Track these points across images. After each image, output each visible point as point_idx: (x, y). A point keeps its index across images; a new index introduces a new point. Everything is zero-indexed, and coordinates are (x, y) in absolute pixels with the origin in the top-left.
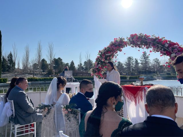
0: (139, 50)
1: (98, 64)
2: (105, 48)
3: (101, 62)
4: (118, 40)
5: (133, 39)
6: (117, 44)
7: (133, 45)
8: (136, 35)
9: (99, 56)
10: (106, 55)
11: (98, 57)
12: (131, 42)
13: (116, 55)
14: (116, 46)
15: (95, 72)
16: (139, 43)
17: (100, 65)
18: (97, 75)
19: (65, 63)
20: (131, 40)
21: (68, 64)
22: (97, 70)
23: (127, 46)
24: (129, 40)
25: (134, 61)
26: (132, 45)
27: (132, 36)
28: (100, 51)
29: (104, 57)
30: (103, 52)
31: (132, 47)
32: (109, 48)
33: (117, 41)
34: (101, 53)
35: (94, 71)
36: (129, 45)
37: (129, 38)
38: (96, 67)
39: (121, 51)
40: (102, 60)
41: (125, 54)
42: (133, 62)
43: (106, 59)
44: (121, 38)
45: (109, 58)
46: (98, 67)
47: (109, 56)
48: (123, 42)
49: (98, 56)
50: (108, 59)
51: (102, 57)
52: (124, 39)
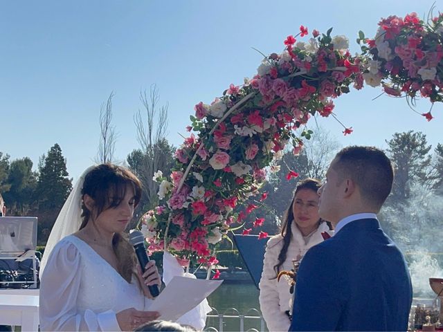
0: (429, 116)
1: (190, 183)
2: (233, 90)
3: (208, 173)
5: (392, 46)
6: (303, 71)
7: (394, 80)
8: (413, 21)
9: (196, 135)
10: (238, 131)
11: (191, 141)
12: (384, 62)
13: (297, 132)
14: (296, 82)
15: (172, 234)
16: (427, 74)
17: (198, 192)
18: (185, 252)
19: (11, 160)
20: (384, 52)
21: (28, 163)
22: (181, 223)
23: (359, 86)
24: (374, 51)
25: (434, 162)
26: (388, 81)
28: (200, 110)
29: (226, 145)
30: (220, 115)
31: (391, 91)
32: (258, 93)
33: (302, 56)
34: (210, 118)
35: (165, 228)
36: (374, 83)
37: (372, 43)
38: (176, 202)
39: (326, 111)
40: (217, 165)
41: (348, 131)
42: (426, 164)
43: (237, 155)
44: (327, 39)
45: (256, 148)
46: (186, 205)
47: (259, 140)
48: (340, 61)
49: (188, 135)
50: (249, 157)
51: (212, 143)
52: (343, 42)
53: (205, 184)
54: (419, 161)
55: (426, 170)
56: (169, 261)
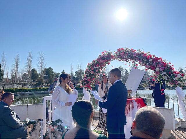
0: (126, 64)
1: (87, 76)
2: (94, 61)
3: (90, 74)
4: (106, 53)
5: (120, 53)
6: (105, 57)
7: (120, 58)
8: (122, 49)
9: (88, 68)
10: (95, 67)
11: (87, 69)
12: (118, 56)
13: (104, 67)
14: (104, 59)
15: (84, 85)
16: (125, 57)
17: (89, 78)
18: (87, 87)
19: (56, 73)
20: (118, 54)
21: (59, 73)
22: (86, 83)
23: (114, 60)
24: (117, 54)
25: (125, 71)
26: (119, 59)
27: (119, 51)
28: (89, 64)
29: (93, 70)
30: (92, 65)
32: (98, 61)
33: (105, 55)
34: (90, 65)
35: (83, 83)
36: (117, 59)
37: (116, 53)
38: (85, 79)
39: (109, 64)
40: (91, 73)
41: (113, 67)
43: (95, 71)
44: (109, 52)
45: (98, 70)
46: (87, 80)
47: (98, 69)
48: (111, 56)
49: (87, 68)
50: (97, 72)
51: (91, 70)
52: (111, 53)
53: (90, 76)
54: (122, 71)
55: (123, 73)
56: (84, 89)
